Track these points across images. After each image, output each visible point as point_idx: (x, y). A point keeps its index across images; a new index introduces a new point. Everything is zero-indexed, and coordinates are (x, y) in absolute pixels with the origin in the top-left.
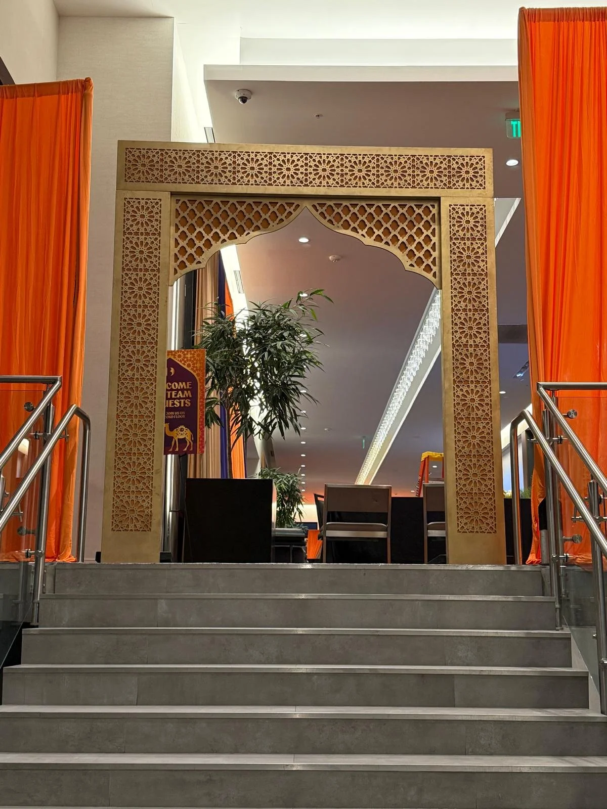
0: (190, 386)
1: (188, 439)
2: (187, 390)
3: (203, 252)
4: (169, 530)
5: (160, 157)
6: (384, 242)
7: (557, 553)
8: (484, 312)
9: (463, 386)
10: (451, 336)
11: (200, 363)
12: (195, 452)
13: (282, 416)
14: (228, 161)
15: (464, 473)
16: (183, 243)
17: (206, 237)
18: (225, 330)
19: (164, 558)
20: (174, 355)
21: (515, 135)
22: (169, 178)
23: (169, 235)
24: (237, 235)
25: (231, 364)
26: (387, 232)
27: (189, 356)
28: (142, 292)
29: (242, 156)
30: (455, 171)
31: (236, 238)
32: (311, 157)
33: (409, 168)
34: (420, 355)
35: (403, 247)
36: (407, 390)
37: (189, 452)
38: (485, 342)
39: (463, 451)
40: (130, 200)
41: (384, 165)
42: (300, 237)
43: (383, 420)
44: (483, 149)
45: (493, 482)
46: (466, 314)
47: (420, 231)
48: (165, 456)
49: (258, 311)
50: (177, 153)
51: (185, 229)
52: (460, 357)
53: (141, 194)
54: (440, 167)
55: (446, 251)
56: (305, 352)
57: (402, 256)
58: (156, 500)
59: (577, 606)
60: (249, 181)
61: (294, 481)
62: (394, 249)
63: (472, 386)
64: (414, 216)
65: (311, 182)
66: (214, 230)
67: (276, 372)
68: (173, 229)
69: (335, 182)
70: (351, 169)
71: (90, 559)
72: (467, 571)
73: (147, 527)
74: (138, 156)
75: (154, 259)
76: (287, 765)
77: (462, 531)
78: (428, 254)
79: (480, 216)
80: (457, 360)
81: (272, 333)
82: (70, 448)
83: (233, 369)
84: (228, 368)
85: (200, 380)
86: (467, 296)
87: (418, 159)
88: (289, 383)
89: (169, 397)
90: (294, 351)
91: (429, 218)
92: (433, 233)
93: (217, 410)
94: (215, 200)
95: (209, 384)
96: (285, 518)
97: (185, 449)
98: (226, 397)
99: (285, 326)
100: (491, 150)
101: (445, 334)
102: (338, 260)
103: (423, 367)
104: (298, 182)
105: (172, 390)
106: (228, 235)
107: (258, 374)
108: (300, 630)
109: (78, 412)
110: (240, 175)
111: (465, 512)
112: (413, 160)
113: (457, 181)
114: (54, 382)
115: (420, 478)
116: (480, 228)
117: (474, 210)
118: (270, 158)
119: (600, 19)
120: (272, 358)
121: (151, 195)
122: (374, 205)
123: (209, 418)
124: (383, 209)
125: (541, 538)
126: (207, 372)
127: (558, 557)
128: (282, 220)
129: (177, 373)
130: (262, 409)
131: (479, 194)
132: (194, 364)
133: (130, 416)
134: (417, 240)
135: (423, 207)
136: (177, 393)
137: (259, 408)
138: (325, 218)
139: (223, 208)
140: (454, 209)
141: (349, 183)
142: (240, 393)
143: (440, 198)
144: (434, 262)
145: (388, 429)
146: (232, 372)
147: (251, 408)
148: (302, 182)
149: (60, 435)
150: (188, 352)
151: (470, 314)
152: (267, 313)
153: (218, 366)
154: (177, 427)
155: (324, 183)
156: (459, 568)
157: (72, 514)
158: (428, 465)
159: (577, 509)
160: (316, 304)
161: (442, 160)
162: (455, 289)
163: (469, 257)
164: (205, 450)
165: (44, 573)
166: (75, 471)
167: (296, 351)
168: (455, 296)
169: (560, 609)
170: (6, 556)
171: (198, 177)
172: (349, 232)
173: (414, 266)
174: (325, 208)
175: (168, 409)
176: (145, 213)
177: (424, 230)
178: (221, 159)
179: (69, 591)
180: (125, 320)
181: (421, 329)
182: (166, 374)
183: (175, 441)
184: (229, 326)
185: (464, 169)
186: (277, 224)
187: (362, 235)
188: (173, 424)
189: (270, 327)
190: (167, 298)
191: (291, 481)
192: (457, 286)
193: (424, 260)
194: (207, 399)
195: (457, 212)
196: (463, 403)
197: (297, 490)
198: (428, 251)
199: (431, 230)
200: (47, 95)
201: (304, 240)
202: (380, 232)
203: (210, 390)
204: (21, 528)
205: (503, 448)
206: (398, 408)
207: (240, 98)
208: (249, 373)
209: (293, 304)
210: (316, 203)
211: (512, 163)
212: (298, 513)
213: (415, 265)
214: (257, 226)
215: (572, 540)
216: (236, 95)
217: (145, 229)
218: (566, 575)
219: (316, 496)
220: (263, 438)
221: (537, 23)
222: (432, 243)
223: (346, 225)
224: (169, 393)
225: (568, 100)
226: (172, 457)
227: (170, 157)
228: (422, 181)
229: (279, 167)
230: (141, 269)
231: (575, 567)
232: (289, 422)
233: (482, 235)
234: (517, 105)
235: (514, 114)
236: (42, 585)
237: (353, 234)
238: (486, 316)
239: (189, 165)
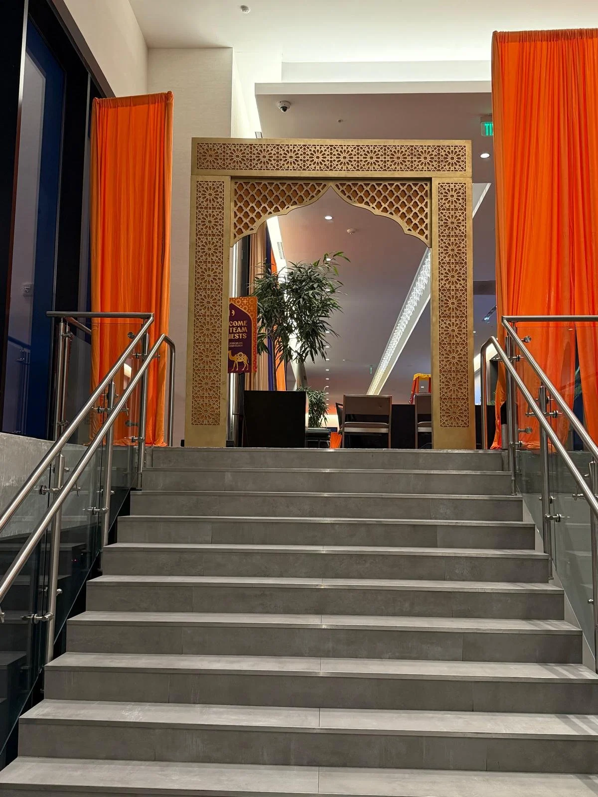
0: (246, 324)
1: (245, 362)
2: (244, 327)
3: (255, 222)
4: (232, 427)
5: (223, 150)
6: (389, 212)
7: (514, 441)
8: (463, 265)
9: (447, 320)
10: (438, 283)
11: (253, 307)
12: (250, 371)
13: (312, 346)
14: (273, 152)
15: (446, 383)
16: (239, 215)
17: (257, 210)
18: (271, 283)
19: (229, 444)
20: (235, 301)
21: (487, 134)
22: (229, 166)
23: (230, 209)
24: (280, 209)
25: (275, 308)
26: (391, 205)
27: (245, 302)
28: (211, 252)
29: (283, 148)
30: (443, 157)
31: (279, 211)
32: (335, 148)
33: (409, 155)
34: (413, 304)
35: (403, 216)
36: (403, 331)
37: (246, 371)
38: (463, 287)
39: (445, 368)
40: (201, 183)
41: (389, 153)
42: (326, 215)
43: (385, 353)
44: (465, 141)
45: (467, 390)
46: (450, 266)
47: (416, 205)
48: (228, 374)
49: (295, 269)
50: (235, 147)
51: (242, 204)
52: (444, 298)
53: (209, 178)
54: (432, 154)
55: (435, 219)
56: (330, 299)
57: (403, 223)
58: (223, 404)
59: (528, 479)
60: (288, 167)
61: (321, 396)
62: (396, 218)
63: (453, 320)
64: (412, 192)
65: (335, 168)
66: (263, 205)
67: (308, 314)
68: (233, 204)
69: (352, 167)
70: (365, 156)
71: (177, 444)
72: (447, 453)
73: (216, 422)
74: (207, 150)
75: (219, 227)
76: (317, 585)
77: (443, 425)
78: (422, 221)
79: (461, 191)
80: (442, 301)
81: (305, 285)
82: (161, 366)
83: (277, 310)
84: (273, 311)
85: (253, 319)
86: (451, 253)
87: (415, 148)
88: (318, 322)
89: (231, 332)
90: (321, 298)
91: (423, 194)
92: (426, 205)
93: (266, 341)
94: (263, 182)
95: (260, 324)
96: (314, 422)
97: (243, 369)
98: (272, 333)
99: (315, 280)
100: (470, 141)
101: (434, 281)
102: (354, 232)
103: (415, 313)
104: (325, 167)
105: (233, 327)
106: (273, 209)
107: (295, 316)
108: (326, 495)
109: (166, 339)
110: (282, 162)
111: (446, 412)
112: (412, 150)
113: (445, 166)
114: (148, 318)
115: (412, 392)
116: (461, 201)
117: (457, 187)
118: (305, 149)
119: (555, 39)
120: (305, 302)
121: (216, 179)
122: (381, 184)
123: (260, 348)
124: (389, 187)
125: (502, 430)
126: (258, 314)
127: (514, 444)
128: (313, 197)
129: (237, 314)
130: (298, 341)
131: (461, 175)
132: (249, 308)
133: (204, 343)
134: (414, 210)
135: (419, 185)
136: (237, 329)
137: (296, 340)
138: (345, 194)
139: (270, 188)
140: (442, 186)
141: (364, 167)
142: (282, 330)
143: (431, 178)
144: (426, 227)
145: (389, 360)
146: (276, 313)
147: (291, 340)
148: (328, 167)
149: (154, 356)
150: (244, 298)
151: (453, 266)
152: (301, 270)
153: (266, 309)
154: (237, 353)
155: (344, 168)
156: (441, 452)
157: (164, 413)
158: (418, 383)
159: (530, 406)
160: (338, 263)
161: (433, 149)
162: (442, 247)
163: (452, 223)
164: (257, 370)
165: (145, 453)
166: (165, 383)
167: (323, 298)
168: (442, 253)
169: (515, 481)
170: (118, 442)
171: (251, 165)
172: (363, 205)
173: (411, 231)
174: (345, 187)
175: (230, 341)
176: (212, 192)
177: (419, 203)
178: (268, 151)
179: (162, 466)
180: (199, 273)
181: (415, 285)
182: (229, 315)
183: (236, 364)
184: (274, 280)
185: (450, 156)
186: (310, 199)
187: (373, 207)
188: (234, 351)
189: (303, 281)
190: (229, 256)
191: (319, 396)
192: (443, 245)
193: (419, 225)
194: (258, 334)
195: (444, 189)
196: (446, 334)
197: (323, 403)
198: (421, 218)
199: (424, 203)
200: (140, 105)
201: (329, 218)
202: (386, 206)
203: (260, 328)
204: (128, 421)
205: (475, 371)
206: (397, 344)
207: (282, 107)
208: (289, 315)
209: (321, 263)
210: (338, 183)
211: (485, 156)
212: (323, 419)
213: (412, 229)
214: (295, 202)
215: (525, 431)
216: (279, 105)
217: (213, 205)
218: (520, 456)
219: (337, 404)
220: (299, 362)
221: (506, 44)
222: (425, 212)
223: (361, 200)
224: (231, 329)
225: (529, 101)
226: (234, 375)
227: (230, 149)
228: (418, 165)
229: (311, 156)
230: (210, 234)
231: (527, 451)
232: (317, 350)
233: (463, 206)
234: (489, 111)
235: (488, 118)
236: (144, 462)
237: (366, 207)
238: (465, 267)
239: (244, 155)
